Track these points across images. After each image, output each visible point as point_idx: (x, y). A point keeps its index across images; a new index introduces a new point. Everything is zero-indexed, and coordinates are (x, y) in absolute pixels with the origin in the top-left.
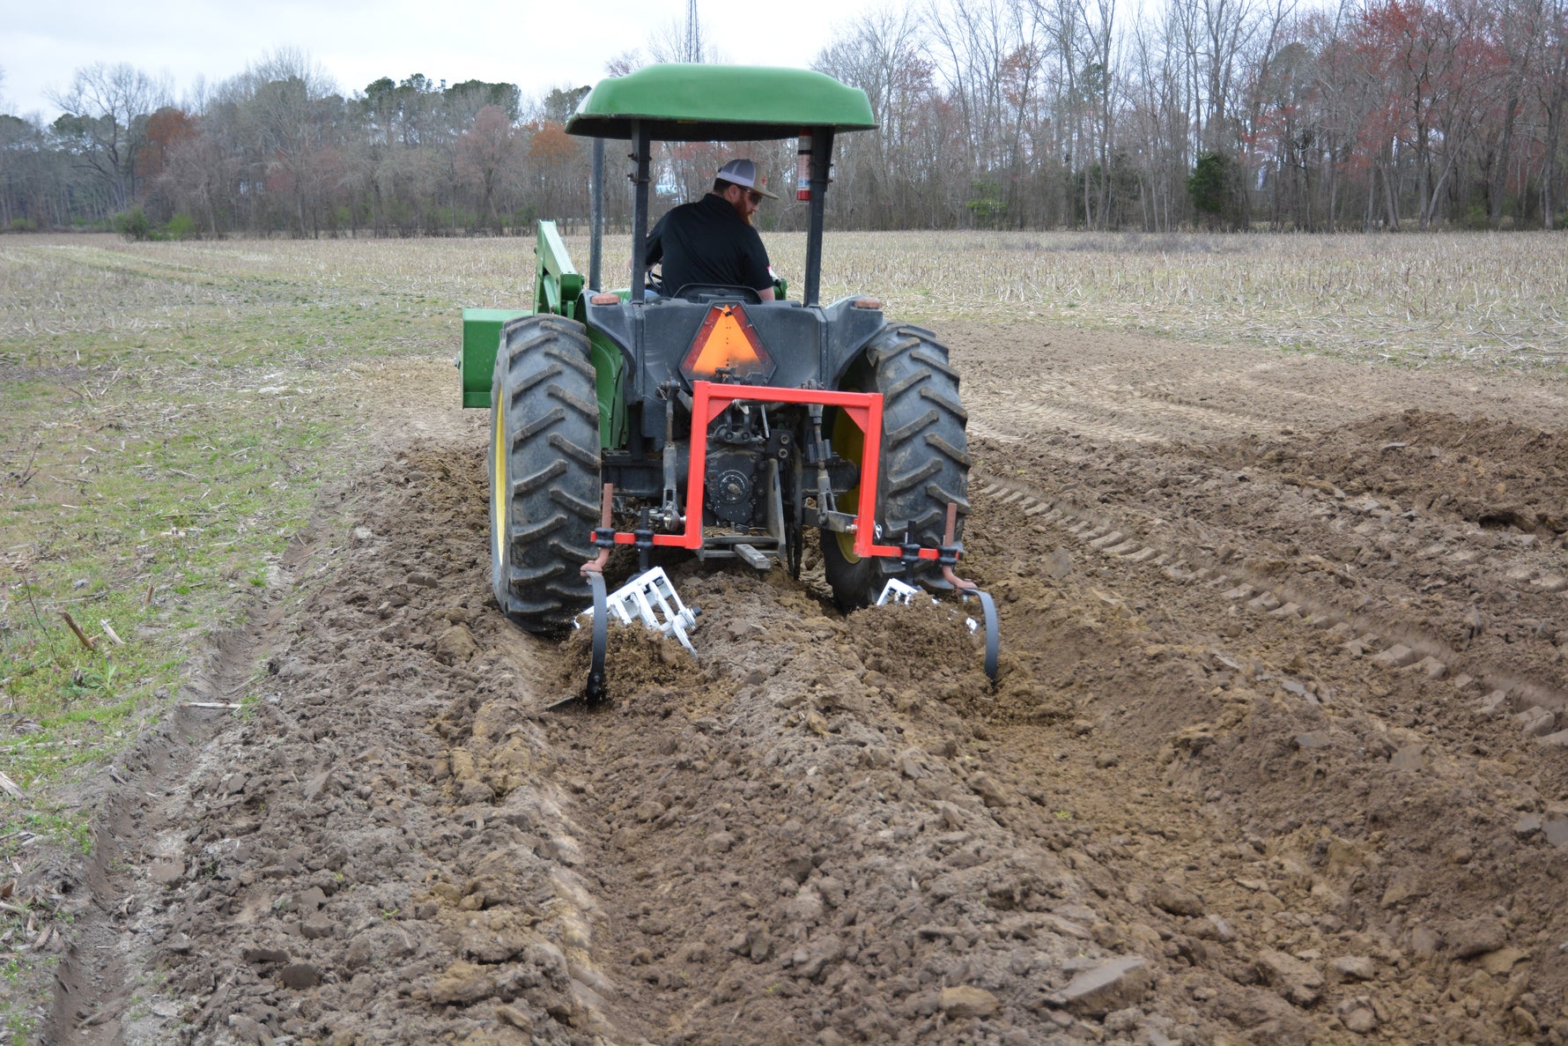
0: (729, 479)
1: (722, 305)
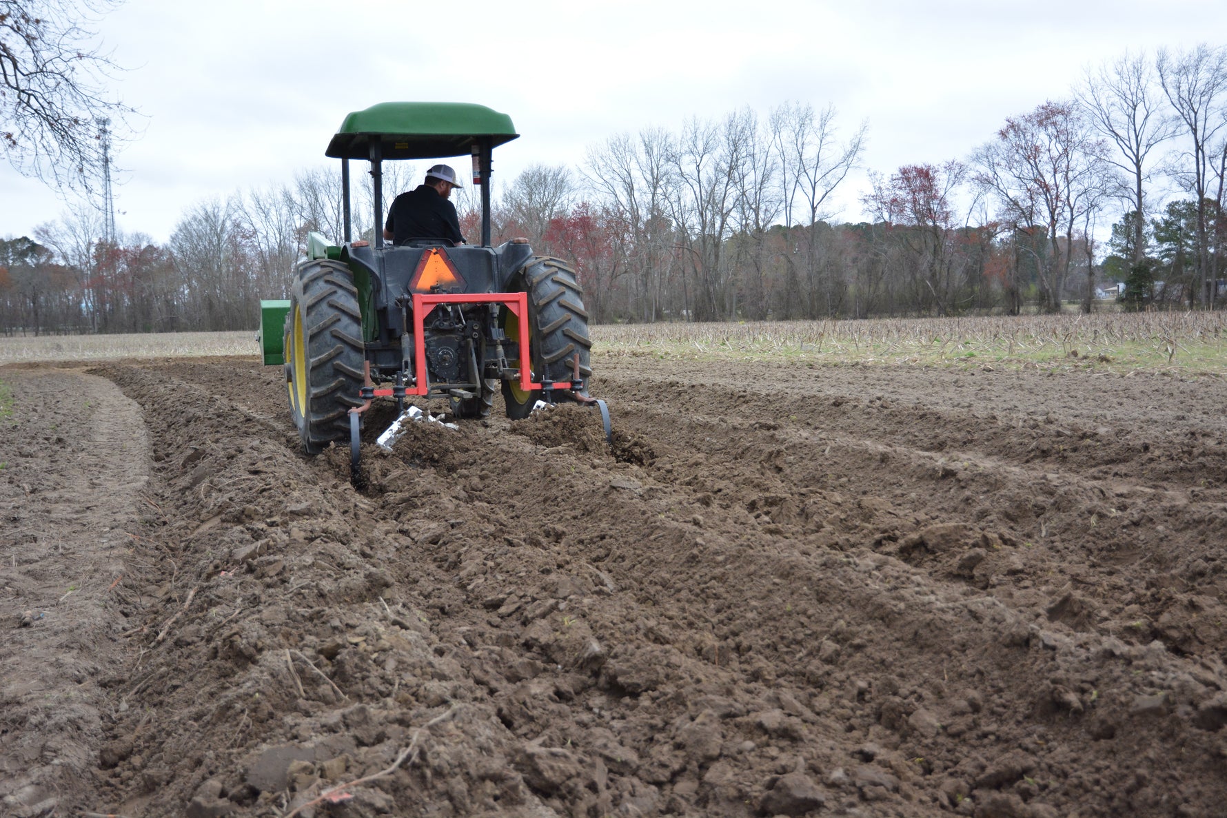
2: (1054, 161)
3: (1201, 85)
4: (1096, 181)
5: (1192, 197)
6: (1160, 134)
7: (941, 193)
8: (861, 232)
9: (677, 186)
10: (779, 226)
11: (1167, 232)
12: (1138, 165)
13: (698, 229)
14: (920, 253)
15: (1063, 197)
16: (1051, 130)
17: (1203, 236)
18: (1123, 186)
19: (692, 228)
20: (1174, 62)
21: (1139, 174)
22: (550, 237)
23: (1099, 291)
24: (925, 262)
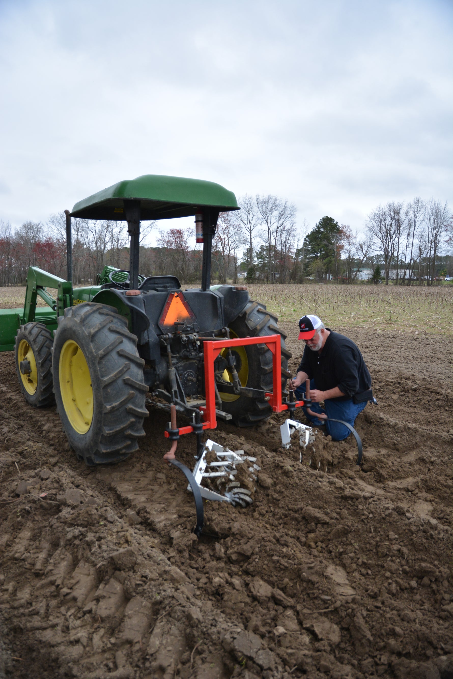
0: (188, 375)
1: (174, 292)
2: (224, 230)
3: (269, 208)
4: (237, 238)
5: (267, 244)
6: (257, 223)
7: (185, 239)
8: (156, 250)
9: (86, 232)
10: (126, 248)
11: (260, 256)
12: (250, 233)
13: (95, 249)
14: (178, 261)
15: (227, 243)
16: (222, 219)
17: (270, 257)
18: (246, 240)
19: (92, 248)
20: (261, 199)
21: (251, 236)
22: (35, 250)
23: (239, 274)
24: (180, 264)
